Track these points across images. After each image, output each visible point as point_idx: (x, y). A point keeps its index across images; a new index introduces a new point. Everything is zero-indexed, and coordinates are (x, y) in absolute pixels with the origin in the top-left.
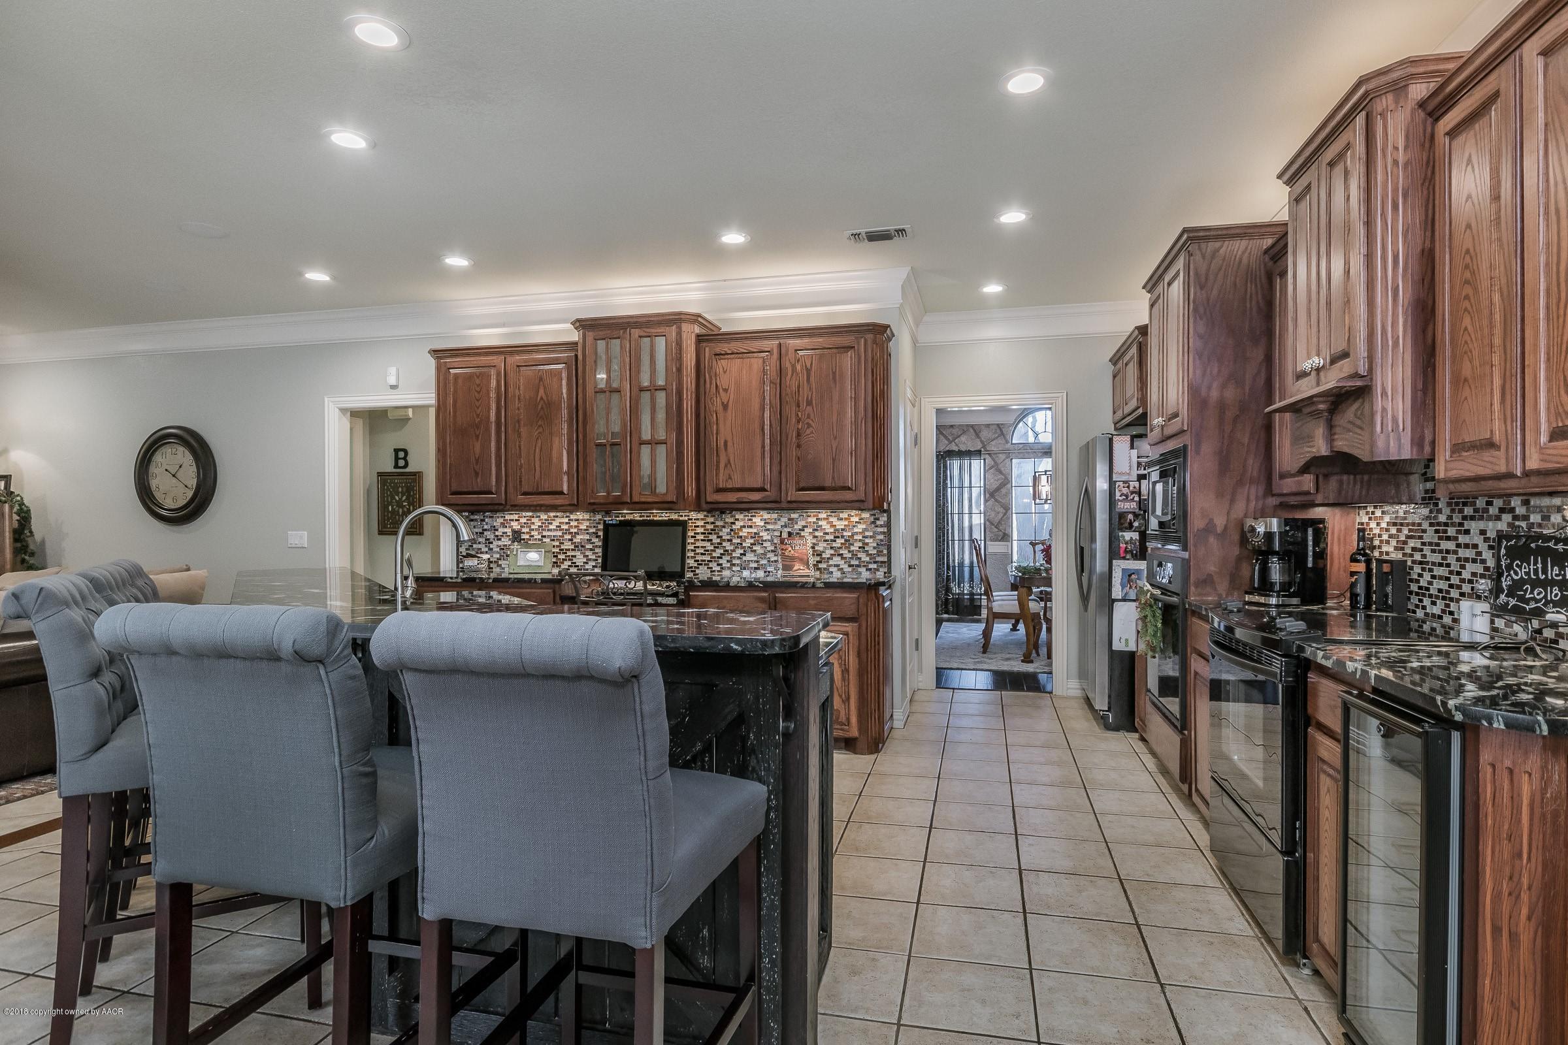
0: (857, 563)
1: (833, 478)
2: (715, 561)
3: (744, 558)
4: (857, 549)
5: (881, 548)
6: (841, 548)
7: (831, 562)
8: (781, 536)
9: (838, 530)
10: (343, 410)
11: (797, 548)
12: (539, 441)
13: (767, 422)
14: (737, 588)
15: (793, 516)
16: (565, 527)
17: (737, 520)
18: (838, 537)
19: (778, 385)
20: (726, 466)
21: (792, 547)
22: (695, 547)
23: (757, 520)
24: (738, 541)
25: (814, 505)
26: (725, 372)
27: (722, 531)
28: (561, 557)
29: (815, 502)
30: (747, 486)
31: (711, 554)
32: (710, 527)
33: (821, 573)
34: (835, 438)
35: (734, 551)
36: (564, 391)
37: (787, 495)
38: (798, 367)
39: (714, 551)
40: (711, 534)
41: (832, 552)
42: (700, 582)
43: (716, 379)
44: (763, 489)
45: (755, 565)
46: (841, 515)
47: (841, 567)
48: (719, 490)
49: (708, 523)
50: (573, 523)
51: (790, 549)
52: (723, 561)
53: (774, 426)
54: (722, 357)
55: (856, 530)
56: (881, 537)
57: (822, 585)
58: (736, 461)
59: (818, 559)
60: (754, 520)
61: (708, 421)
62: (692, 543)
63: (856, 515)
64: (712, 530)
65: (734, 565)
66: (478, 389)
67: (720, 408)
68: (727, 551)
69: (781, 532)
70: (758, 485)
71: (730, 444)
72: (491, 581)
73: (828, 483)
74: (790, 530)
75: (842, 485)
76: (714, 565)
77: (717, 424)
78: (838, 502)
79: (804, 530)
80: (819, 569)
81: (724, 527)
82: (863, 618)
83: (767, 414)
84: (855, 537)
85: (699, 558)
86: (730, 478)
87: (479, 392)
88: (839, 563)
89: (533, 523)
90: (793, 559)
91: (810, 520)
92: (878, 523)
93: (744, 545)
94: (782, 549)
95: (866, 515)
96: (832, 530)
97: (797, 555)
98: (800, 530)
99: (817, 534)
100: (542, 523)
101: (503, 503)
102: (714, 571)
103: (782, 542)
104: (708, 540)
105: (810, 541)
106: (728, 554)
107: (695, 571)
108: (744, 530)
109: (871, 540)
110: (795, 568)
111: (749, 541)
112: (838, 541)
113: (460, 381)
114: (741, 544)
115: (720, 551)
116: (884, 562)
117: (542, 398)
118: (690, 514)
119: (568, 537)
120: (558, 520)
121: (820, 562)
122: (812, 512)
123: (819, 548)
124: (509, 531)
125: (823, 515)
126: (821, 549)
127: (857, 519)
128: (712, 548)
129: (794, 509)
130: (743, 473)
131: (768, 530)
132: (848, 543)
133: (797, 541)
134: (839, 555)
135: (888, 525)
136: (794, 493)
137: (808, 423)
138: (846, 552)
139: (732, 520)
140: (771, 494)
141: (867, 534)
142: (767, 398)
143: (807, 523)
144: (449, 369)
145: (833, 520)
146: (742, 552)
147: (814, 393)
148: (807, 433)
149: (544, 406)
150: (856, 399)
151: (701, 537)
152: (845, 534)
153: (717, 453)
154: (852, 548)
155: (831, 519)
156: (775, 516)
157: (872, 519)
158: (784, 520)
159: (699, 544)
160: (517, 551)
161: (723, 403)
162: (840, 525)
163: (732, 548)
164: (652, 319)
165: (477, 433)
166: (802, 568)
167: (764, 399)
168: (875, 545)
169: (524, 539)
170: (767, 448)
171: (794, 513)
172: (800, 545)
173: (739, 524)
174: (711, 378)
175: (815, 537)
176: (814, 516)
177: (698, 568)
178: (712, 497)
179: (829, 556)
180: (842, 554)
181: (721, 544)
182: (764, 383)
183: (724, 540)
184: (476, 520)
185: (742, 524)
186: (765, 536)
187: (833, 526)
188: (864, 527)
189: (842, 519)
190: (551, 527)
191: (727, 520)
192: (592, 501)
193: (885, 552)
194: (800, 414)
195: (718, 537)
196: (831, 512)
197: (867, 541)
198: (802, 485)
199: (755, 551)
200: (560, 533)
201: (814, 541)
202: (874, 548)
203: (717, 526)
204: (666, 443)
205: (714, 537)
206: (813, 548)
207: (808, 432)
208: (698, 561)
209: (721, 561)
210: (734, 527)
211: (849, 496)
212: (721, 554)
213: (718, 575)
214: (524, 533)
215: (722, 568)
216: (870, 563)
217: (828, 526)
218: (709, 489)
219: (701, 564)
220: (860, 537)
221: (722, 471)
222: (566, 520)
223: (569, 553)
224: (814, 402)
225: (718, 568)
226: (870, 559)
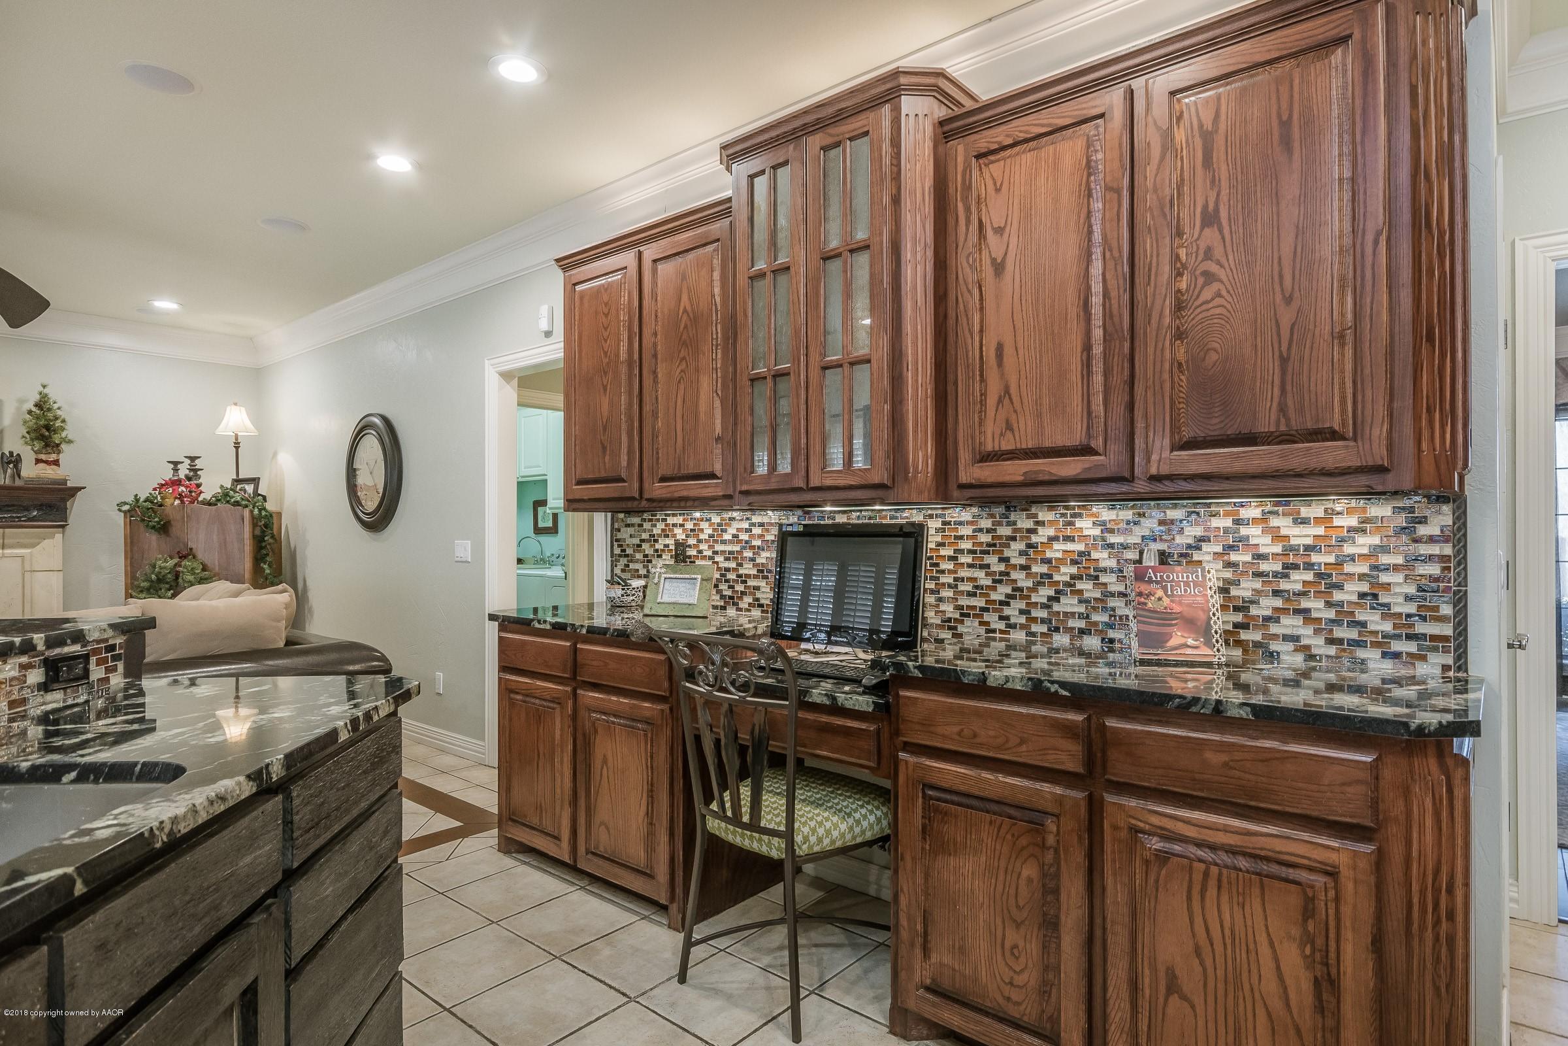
0: (1353, 634)
1: (1282, 409)
2: (995, 610)
3: (1056, 607)
4: (1354, 598)
5: (1432, 600)
6: (1304, 594)
7: (1274, 629)
8: (1140, 561)
9: (1293, 549)
10: (506, 376)
11: (1179, 592)
12: (682, 387)
13: (1097, 287)
14: (1004, 694)
15: (1173, 514)
16: (744, 537)
17: (1041, 523)
18: (1295, 567)
19: (1125, 194)
20: (1000, 401)
21: (1165, 589)
22: (956, 579)
23: (1085, 525)
24: (1044, 569)
25: (1226, 485)
26: (998, 190)
27: (1008, 546)
28: (740, 588)
29: (1227, 478)
30: (1047, 444)
31: (987, 595)
32: (985, 538)
33: (1245, 651)
34: (1288, 300)
35: (1034, 589)
36: (717, 290)
37: (1149, 461)
38: (1180, 135)
39: (994, 589)
40: (988, 553)
41: (1279, 603)
42: (921, 668)
43: (979, 211)
44: (1085, 450)
45: (1082, 624)
46: (1305, 512)
47: (1304, 642)
48: (987, 457)
49: (981, 530)
50: (757, 531)
51: (1160, 593)
52: (1012, 611)
53: (1114, 294)
54: (992, 158)
55: (1348, 549)
56: (1434, 569)
57: (1244, 713)
58: (1023, 389)
59: (1239, 618)
60: (1079, 523)
61: (961, 306)
62: (950, 571)
63: (1350, 511)
64: (989, 545)
65: (1034, 620)
66: (606, 311)
67: (988, 271)
68: (1021, 590)
69: (1141, 553)
70: (1076, 437)
71: (1008, 351)
72: (584, 631)
73: (1266, 423)
74: (1163, 546)
75: (1310, 425)
76: (992, 618)
77: (982, 309)
78: (1299, 475)
79: (1199, 548)
80: (1238, 643)
81: (1014, 539)
82: (1394, 831)
83: (1096, 268)
84: (1348, 568)
85: (964, 601)
86: (1009, 427)
87: (606, 315)
88: (1296, 632)
89: (702, 530)
90: (1166, 618)
91: (1216, 523)
92: (1423, 531)
93: (1056, 578)
94: (1140, 594)
95: (1381, 510)
96: (1278, 549)
97: (1177, 609)
98: (1189, 546)
99: (1234, 557)
100: (714, 530)
101: (637, 496)
102: (994, 631)
103: (1140, 576)
104: (982, 567)
105: (1215, 573)
106: (1022, 597)
107: (955, 628)
108: (1056, 546)
109: (1398, 578)
110: (1173, 642)
111: (1068, 570)
112: (1296, 576)
113: (586, 301)
114: (1050, 576)
115: (1004, 590)
116: (1445, 639)
117: (685, 311)
118: (947, 512)
119: (748, 554)
120: (736, 525)
121: (1245, 626)
122: (1223, 505)
123: (1245, 589)
124: (670, 542)
125: (1252, 511)
126: (1248, 594)
127: (1353, 521)
128: (988, 582)
129: (1174, 497)
130: (1039, 415)
131: (1111, 546)
132: (1327, 581)
133: (1179, 574)
134: (1297, 611)
135: (1458, 535)
136: (1166, 454)
137: (1206, 274)
138: (1320, 604)
139: (1029, 524)
140: (1109, 461)
141: (1385, 559)
142: (1097, 229)
143: (1207, 529)
144: (575, 285)
145: (1283, 523)
146: (1052, 593)
147: (1225, 192)
148: (1202, 299)
149: (689, 323)
150: (1355, 184)
151: (966, 559)
152: (1315, 558)
153: (982, 375)
154: (1338, 596)
155: (1275, 522)
156: (1128, 514)
157: (1401, 520)
158: (1150, 524)
159: (964, 573)
160: (659, 577)
161: (994, 260)
162: (1301, 536)
163: (1030, 584)
164: (843, 105)
165: (605, 383)
166: (1190, 642)
167: (1090, 232)
168: (1411, 590)
169: (690, 557)
170: (1097, 350)
171: (1175, 506)
172: (1187, 584)
173: (1045, 533)
174: (968, 210)
175: (1229, 565)
176: (1227, 514)
177: (962, 622)
178: (968, 472)
179: (1268, 613)
180: (1307, 611)
181: (1008, 574)
182: (1090, 195)
183: (1014, 567)
184: (633, 525)
185: (1051, 532)
186: (1103, 557)
187: (1278, 537)
188: (1376, 540)
189: (1304, 521)
190: (727, 537)
191: (1020, 525)
192: (745, 488)
193: (1447, 610)
194: (1183, 253)
195: (1001, 560)
196: (1277, 504)
197: (1384, 578)
198: (1187, 434)
199: (1080, 592)
200: (737, 548)
201: (1228, 574)
202: (1408, 598)
203: (1000, 537)
204: (869, 361)
205: (992, 560)
206: (1224, 590)
207: (1207, 294)
208: (962, 608)
209: (1007, 611)
210: (1034, 539)
211: (1332, 454)
212: (1007, 596)
213: (1001, 640)
214: (690, 546)
215: (1009, 626)
216: (1397, 637)
217: (1268, 539)
218: (964, 456)
219: (968, 615)
220: (1364, 569)
221: (991, 412)
222: (746, 525)
223: (751, 583)
224: (1223, 214)
225: (1001, 625)
226: (1395, 626)
